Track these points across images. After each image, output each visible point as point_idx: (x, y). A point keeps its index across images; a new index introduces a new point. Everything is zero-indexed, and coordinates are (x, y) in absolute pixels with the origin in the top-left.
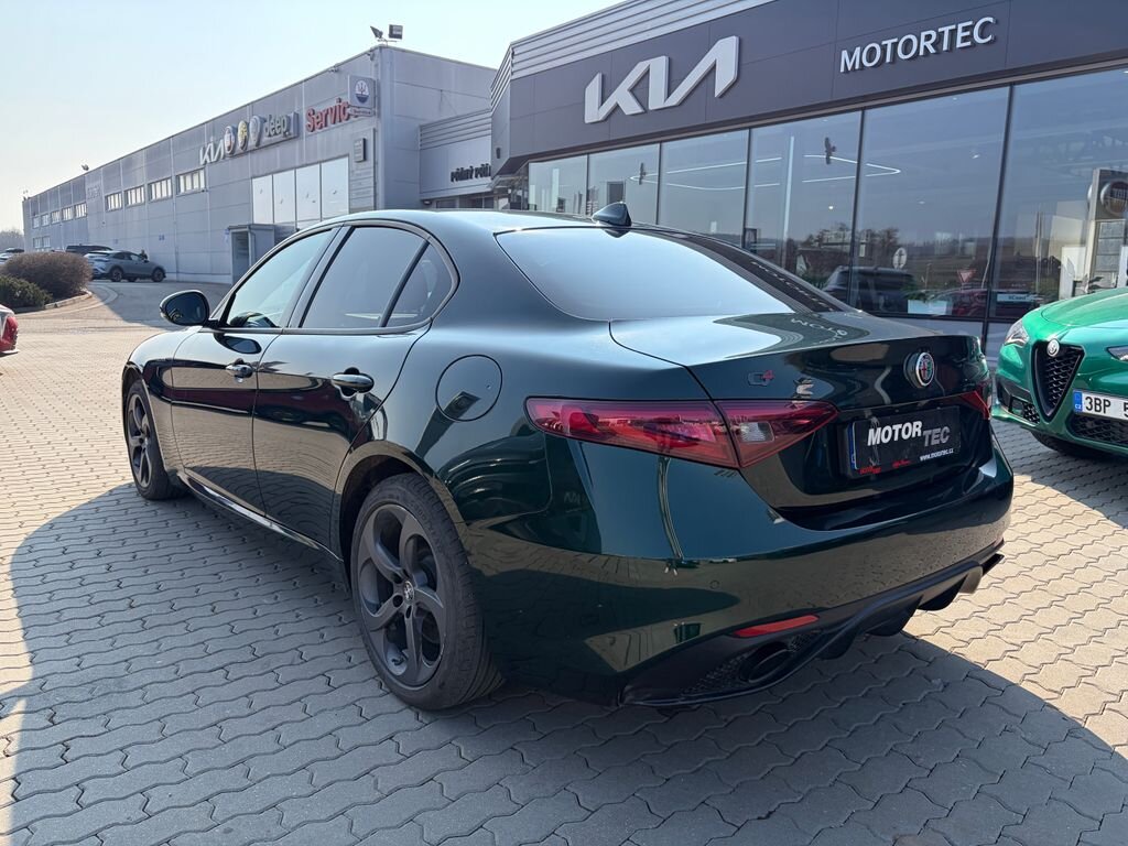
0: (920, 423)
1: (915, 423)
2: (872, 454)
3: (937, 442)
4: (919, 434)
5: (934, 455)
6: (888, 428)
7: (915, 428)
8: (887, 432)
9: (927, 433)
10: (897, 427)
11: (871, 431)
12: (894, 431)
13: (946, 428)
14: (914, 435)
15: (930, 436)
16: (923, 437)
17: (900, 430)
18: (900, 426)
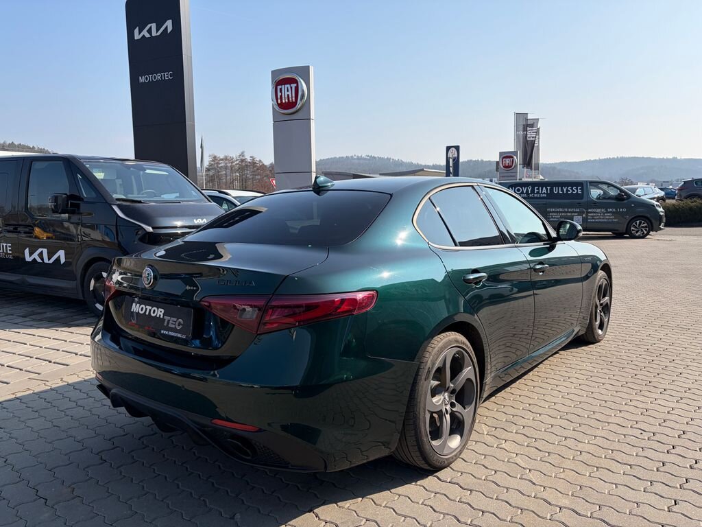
0: (163, 311)
1: (160, 310)
2: (133, 316)
3: (173, 326)
4: (162, 317)
5: (171, 333)
6: (143, 306)
7: (159, 312)
8: (142, 308)
9: (167, 318)
10: (149, 308)
11: (134, 304)
12: (146, 309)
13: (180, 320)
14: (158, 316)
15: (169, 321)
16: (163, 320)
17: (150, 310)
18: (150, 307)
